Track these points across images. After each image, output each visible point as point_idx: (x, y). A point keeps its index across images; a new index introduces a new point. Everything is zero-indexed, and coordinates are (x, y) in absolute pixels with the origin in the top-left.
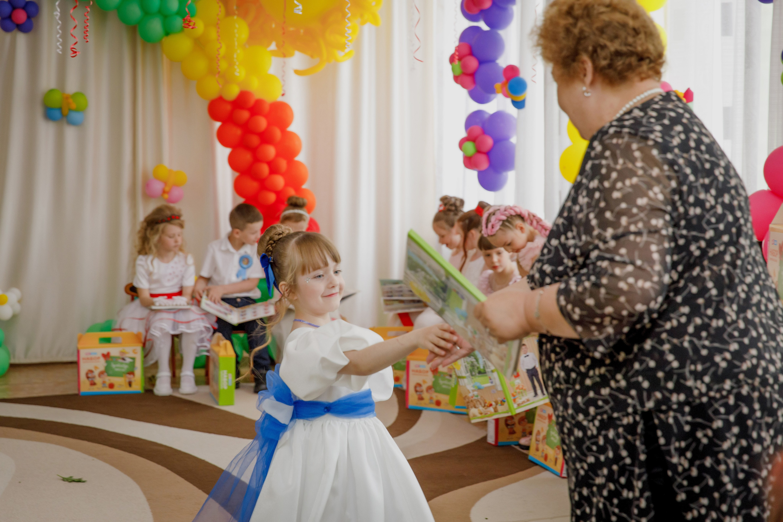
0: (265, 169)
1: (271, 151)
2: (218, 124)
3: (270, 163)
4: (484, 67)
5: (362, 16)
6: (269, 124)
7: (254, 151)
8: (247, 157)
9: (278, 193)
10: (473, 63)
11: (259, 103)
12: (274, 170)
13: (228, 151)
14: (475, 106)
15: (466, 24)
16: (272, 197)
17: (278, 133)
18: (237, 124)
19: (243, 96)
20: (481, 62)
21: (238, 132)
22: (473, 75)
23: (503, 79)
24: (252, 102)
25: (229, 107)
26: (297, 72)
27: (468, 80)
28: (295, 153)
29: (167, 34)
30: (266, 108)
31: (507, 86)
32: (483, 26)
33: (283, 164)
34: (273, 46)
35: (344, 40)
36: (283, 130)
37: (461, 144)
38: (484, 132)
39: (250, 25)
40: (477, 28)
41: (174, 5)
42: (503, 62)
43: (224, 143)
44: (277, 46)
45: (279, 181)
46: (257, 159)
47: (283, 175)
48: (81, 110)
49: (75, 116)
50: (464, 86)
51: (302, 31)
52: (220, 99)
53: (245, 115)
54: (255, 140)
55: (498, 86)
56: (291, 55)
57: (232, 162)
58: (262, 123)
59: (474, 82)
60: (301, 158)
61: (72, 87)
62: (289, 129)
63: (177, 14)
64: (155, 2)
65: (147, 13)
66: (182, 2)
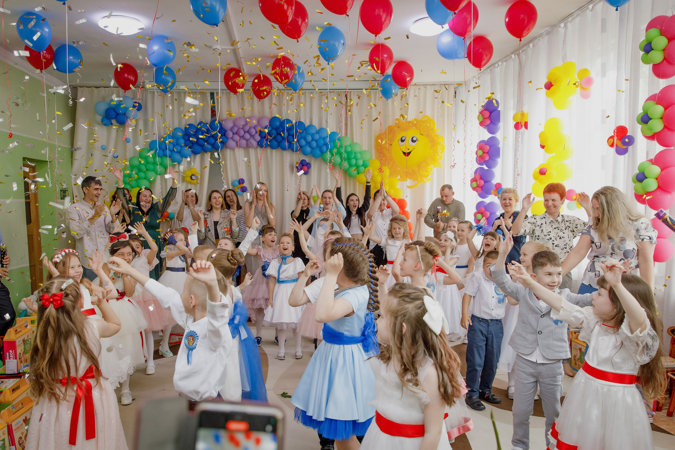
4: (487, 184)
5: (434, 164)
10: (482, 183)
14: (481, 200)
15: (477, 166)
20: (485, 182)
22: (482, 187)
23: (495, 188)
26: (408, 187)
27: (479, 189)
29: (358, 174)
31: (497, 191)
32: (485, 167)
34: (399, 177)
35: (427, 174)
37: (475, 215)
38: (486, 210)
39: (390, 169)
40: (483, 168)
41: (361, 162)
42: (495, 182)
44: (400, 177)
50: (477, 191)
51: (410, 171)
55: (492, 191)
56: (406, 180)
59: (482, 190)
62: (405, 209)
63: (362, 166)
64: (354, 162)
65: (350, 165)
66: (364, 162)
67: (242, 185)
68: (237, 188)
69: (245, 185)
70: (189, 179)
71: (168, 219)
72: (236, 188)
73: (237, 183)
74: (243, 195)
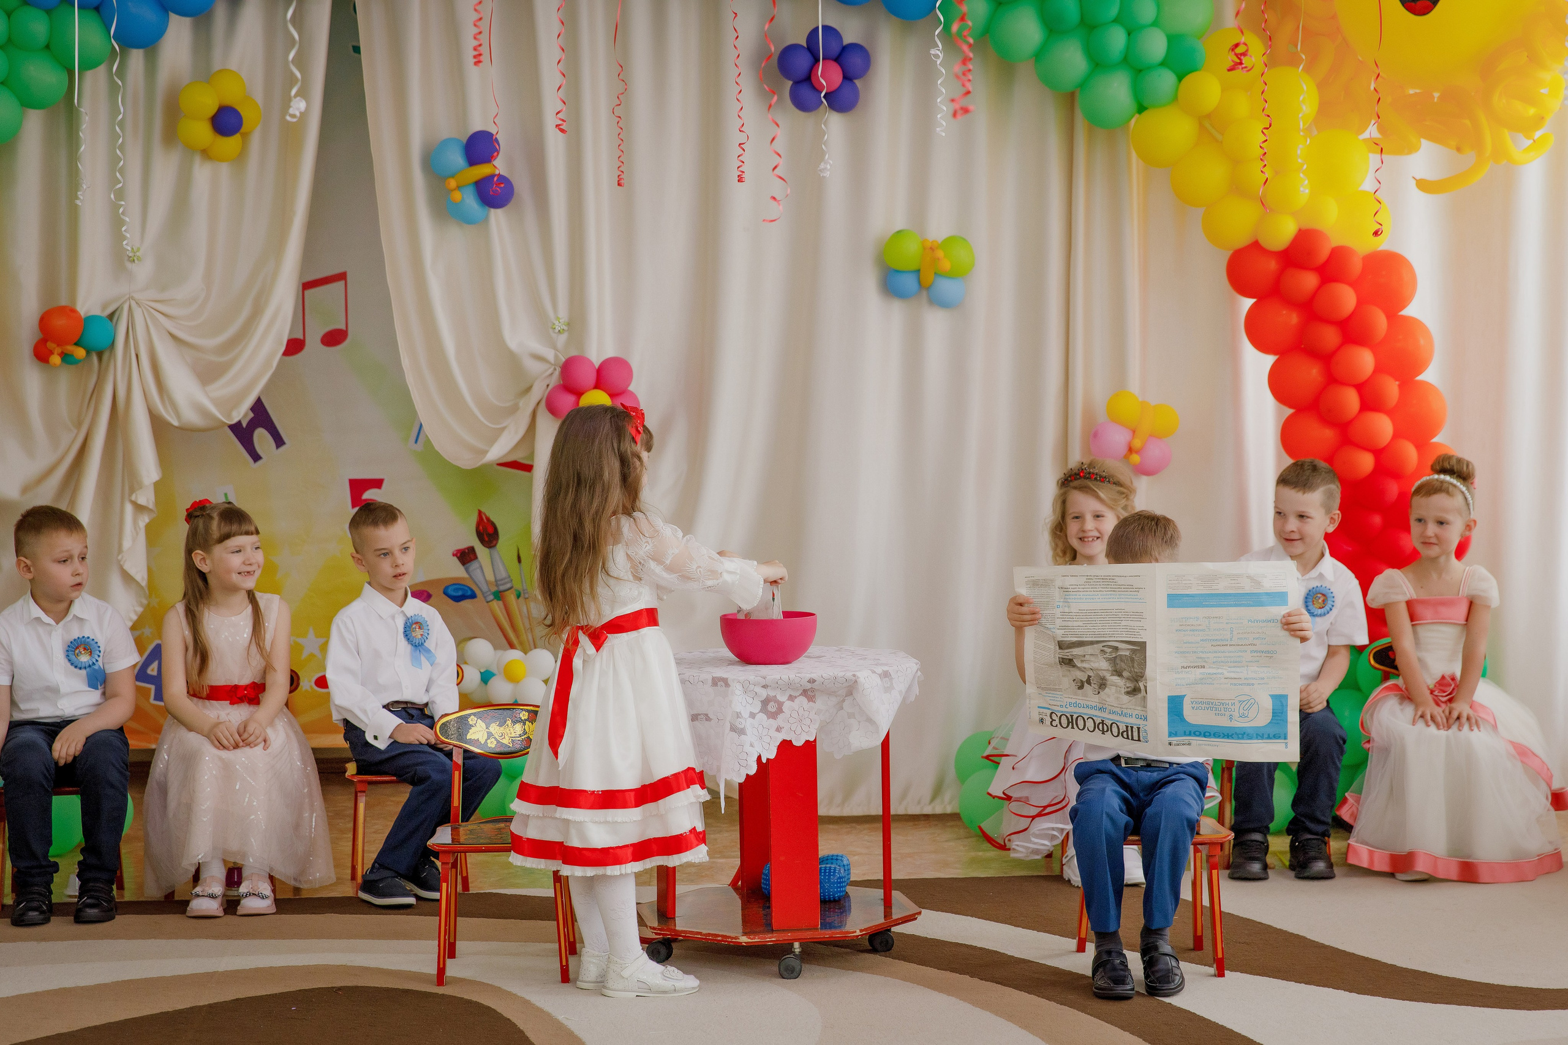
0: (1351, 400)
1: (1365, 360)
2: (1248, 302)
3: (1360, 388)
6: (1360, 303)
7: (1326, 359)
8: (1311, 373)
9: (1378, 453)
11: (1339, 254)
12: (1370, 403)
13: (1269, 360)
16: (1366, 462)
17: (1380, 321)
18: (1290, 303)
19: (1305, 239)
21: (1293, 318)
24: (1324, 255)
25: (1273, 265)
26: (1423, 184)
28: (1419, 366)
29: (1141, 109)
30: (1356, 267)
33: (1391, 389)
34: (1370, 131)
36: (1393, 316)
39: (1321, 86)
41: (1156, 46)
43: (1261, 345)
44: (1381, 128)
45: (1383, 427)
46: (1332, 380)
47: (1389, 413)
48: (959, 275)
49: (946, 287)
51: (1436, 95)
52: (1256, 246)
53: (1309, 281)
54: (1330, 337)
56: (1411, 149)
57: (1278, 385)
58: (1347, 298)
60: (1429, 375)
61: (939, 228)
62: (1410, 311)
63: (1163, 64)
64: (1116, 40)
65: (1098, 63)
66: (1174, 40)
67: (483, 170)
68: (458, 188)
69: (500, 166)
70: (203, 131)
71: (80, 353)
72: (453, 183)
73: (457, 159)
74: (486, 219)
